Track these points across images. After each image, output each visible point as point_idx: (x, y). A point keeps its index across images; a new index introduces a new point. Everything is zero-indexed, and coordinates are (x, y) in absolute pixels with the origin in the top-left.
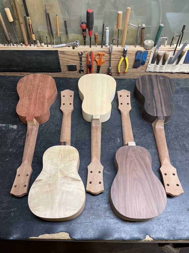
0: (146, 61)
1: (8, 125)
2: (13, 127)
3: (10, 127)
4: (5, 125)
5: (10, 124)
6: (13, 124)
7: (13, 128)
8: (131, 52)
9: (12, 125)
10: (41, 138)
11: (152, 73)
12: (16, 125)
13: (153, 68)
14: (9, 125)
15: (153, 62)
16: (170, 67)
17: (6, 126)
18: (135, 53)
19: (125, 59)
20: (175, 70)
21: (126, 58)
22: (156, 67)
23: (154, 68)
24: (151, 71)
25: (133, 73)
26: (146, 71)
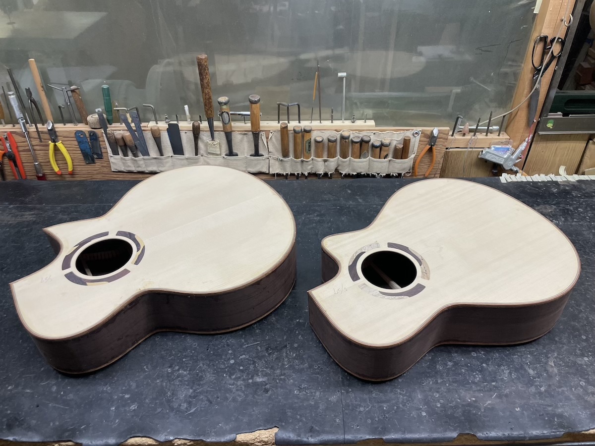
0: (103, 150)
8: (65, 134)
11: (124, 174)
13: (121, 163)
15: (115, 153)
16: (151, 161)
18: (73, 135)
19: (55, 146)
20: (164, 167)
21: (60, 145)
22: (124, 161)
23: (123, 163)
24: (120, 169)
25: (90, 176)
26: (112, 170)
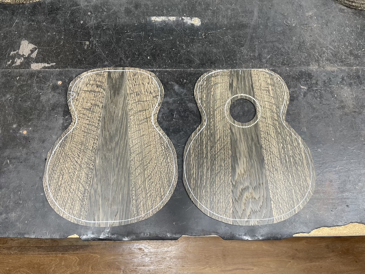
1: (180, 19)
2: (192, 22)
3: (187, 22)
4: (173, 17)
5: (185, 16)
6: (191, 16)
7: (192, 25)
9: (189, 18)
10: (257, 43)
12: (197, 18)
14: (183, 18)
17: (177, 21)
